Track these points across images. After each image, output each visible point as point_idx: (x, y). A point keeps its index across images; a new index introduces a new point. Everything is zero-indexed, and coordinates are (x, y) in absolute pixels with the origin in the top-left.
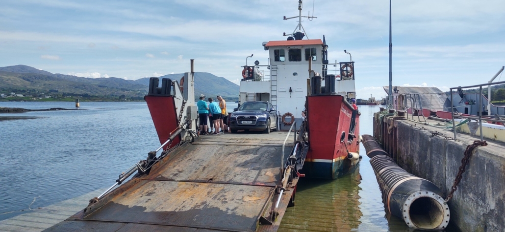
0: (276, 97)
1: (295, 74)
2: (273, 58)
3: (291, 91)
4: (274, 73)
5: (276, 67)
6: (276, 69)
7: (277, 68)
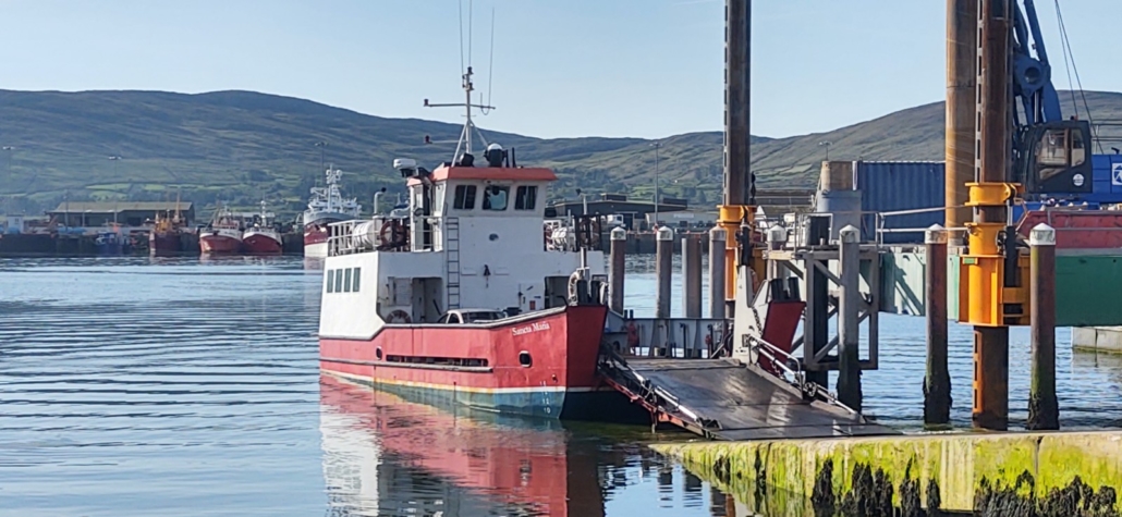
0: (458, 286)
1: (493, 237)
2: (451, 203)
3: (487, 272)
4: (453, 235)
5: (455, 221)
6: (455, 226)
7: (457, 224)
